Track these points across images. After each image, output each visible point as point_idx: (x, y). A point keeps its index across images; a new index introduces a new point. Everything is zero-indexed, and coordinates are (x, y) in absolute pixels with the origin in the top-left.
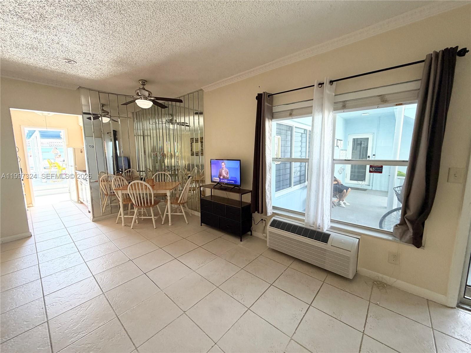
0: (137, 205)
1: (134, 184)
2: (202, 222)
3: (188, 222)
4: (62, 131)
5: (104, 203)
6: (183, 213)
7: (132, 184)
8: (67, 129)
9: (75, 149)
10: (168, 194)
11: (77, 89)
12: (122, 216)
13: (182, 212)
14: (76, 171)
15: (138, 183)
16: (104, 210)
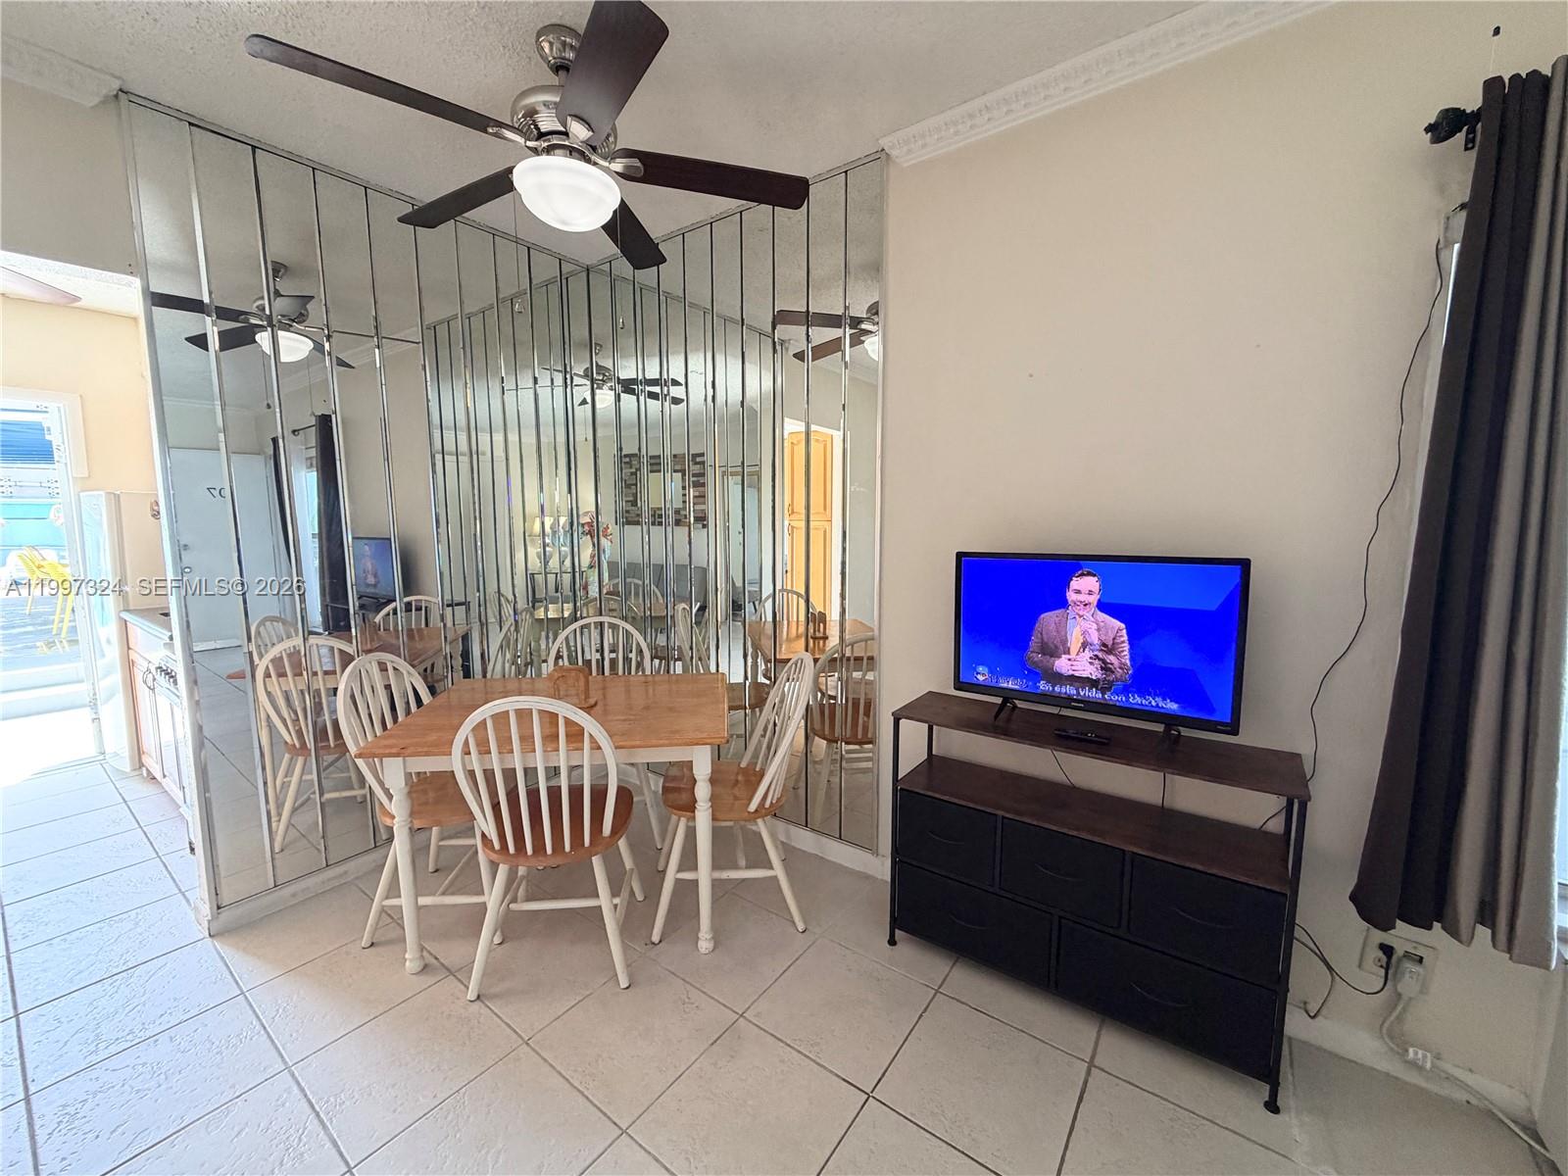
0: (512, 849)
1: (501, 718)
2: (895, 923)
3: (805, 922)
4: (53, 406)
5: (285, 786)
6: (772, 868)
7: (484, 723)
8: (81, 396)
9: (117, 497)
10: (702, 768)
11: (103, 102)
12: (405, 901)
13: (770, 862)
14: (126, 616)
15: (524, 715)
16: (280, 829)
